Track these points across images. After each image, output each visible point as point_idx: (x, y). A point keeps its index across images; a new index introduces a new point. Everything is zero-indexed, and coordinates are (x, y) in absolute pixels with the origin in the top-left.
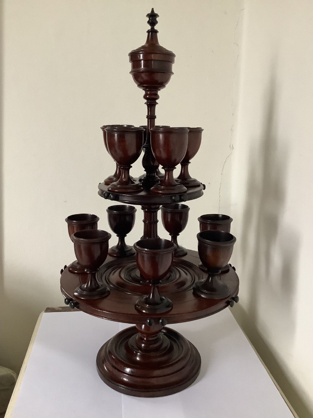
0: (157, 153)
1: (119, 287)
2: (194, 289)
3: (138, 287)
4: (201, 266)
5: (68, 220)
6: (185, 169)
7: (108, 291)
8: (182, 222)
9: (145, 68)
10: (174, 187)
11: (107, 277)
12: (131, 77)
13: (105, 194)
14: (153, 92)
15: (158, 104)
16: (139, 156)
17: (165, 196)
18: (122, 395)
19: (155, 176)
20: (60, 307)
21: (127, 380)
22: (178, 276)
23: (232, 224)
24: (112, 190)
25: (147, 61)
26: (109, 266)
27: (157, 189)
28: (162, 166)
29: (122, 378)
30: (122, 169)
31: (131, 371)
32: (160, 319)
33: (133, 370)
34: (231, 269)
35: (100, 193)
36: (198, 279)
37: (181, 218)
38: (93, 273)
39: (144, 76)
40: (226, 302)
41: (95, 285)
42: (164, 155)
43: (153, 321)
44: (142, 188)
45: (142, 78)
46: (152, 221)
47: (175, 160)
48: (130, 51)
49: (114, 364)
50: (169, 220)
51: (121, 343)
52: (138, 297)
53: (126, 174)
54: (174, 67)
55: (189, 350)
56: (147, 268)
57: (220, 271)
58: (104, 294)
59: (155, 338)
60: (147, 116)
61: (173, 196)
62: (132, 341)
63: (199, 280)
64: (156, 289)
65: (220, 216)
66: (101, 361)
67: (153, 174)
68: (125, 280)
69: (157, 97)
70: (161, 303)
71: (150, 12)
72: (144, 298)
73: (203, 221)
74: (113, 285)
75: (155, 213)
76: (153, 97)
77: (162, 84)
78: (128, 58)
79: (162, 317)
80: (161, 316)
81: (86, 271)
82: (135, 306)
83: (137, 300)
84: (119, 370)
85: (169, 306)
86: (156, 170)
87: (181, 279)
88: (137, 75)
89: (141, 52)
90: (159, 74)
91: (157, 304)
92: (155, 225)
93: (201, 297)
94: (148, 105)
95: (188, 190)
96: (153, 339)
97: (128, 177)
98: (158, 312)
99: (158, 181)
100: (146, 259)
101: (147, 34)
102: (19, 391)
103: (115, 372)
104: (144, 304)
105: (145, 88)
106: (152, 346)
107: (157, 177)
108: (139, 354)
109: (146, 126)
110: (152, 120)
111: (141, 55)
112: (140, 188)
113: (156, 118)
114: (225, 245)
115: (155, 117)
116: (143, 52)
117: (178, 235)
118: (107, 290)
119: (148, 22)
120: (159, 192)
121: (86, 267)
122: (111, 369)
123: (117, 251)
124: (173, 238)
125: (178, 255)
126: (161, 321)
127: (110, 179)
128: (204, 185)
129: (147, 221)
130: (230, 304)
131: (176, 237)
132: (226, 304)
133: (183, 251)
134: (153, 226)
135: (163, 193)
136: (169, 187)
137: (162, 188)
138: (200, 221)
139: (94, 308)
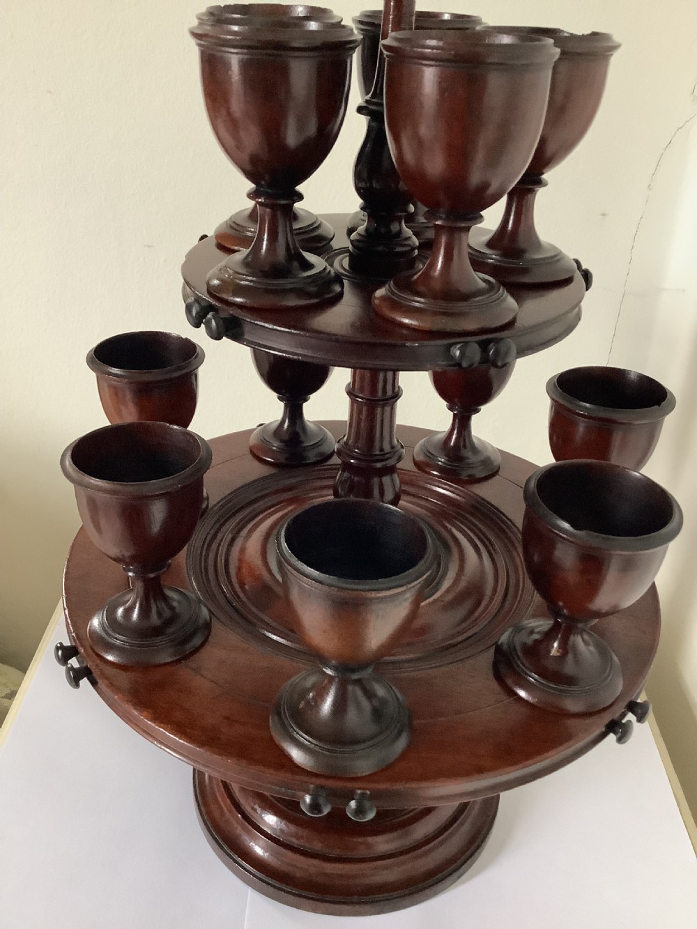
2: (497, 651)
5: (92, 361)
10: (464, 303)
13: (190, 306)
17: (423, 342)
18: (250, 892)
19: (400, 232)
21: (266, 856)
24: (219, 294)
27: (396, 303)
32: (351, 795)
38: (150, 578)
46: (378, 396)
47: (485, 186)
61: (454, 344)
67: (394, 226)
75: (390, 373)
79: (362, 789)
80: (358, 785)
92: (387, 409)
93: (517, 694)
107: (409, 238)
109: (380, 12)
112: (330, 291)
117: (477, 411)
123: (276, 445)
124: (460, 421)
125: (470, 476)
126: (353, 804)
127: (234, 226)
128: (591, 270)
129: (361, 395)
130: (615, 733)
131: (469, 419)
132: (603, 729)
133: (487, 462)
134: (379, 410)
135: (416, 325)
136: (443, 304)
137: (417, 304)
138: (552, 399)
139: (136, 709)
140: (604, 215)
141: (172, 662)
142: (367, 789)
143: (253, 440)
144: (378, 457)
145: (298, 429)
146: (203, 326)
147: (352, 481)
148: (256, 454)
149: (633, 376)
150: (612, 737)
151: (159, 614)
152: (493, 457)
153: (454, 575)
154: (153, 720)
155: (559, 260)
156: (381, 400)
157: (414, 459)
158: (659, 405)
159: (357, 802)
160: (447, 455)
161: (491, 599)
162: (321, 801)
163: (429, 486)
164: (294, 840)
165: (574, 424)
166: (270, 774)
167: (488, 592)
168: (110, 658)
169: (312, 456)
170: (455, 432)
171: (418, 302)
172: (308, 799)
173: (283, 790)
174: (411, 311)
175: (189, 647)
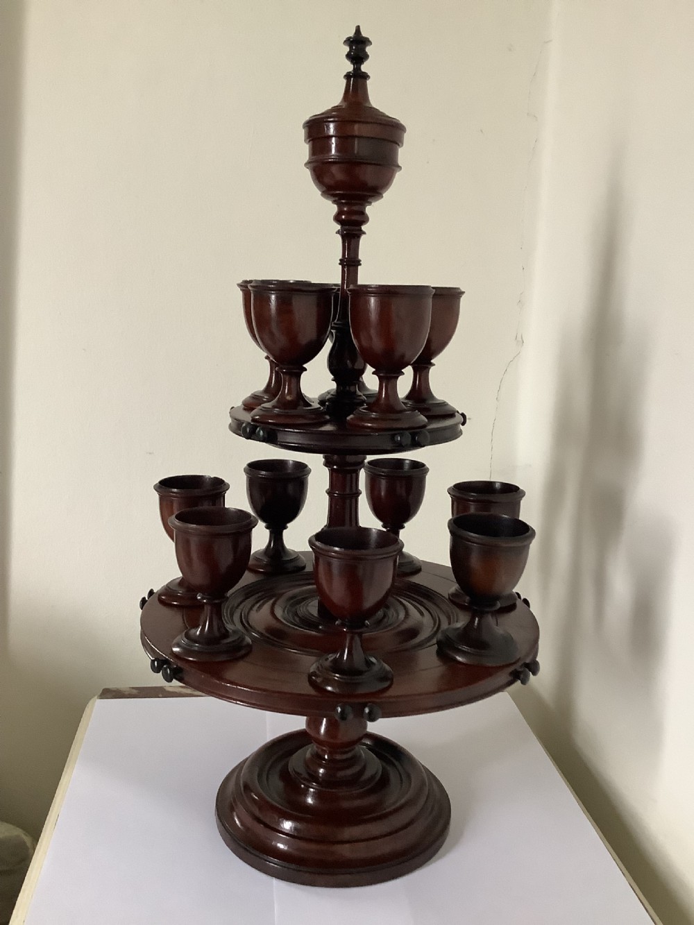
0: (362, 338)
1: (272, 637)
2: (439, 643)
3: (315, 637)
4: (453, 595)
5: (160, 487)
6: (422, 379)
7: (248, 645)
8: (410, 498)
9: (338, 154)
10: (399, 415)
11: (244, 615)
12: (307, 174)
13: (245, 428)
14: (355, 208)
15: (364, 233)
16: (323, 346)
17: (380, 433)
18: (275, 881)
19: (354, 393)
20: (133, 688)
21: (286, 848)
22: (402, 615)
23: (523, 502)
24: (262, 420)
25: (343, 138)
26: (249, 592)
27: (362, 418)
28: (374, 370)
29: (273, 843)
30: (284, 373)
31: (296, 829)
32: (365, 705)
33: (299, 825)
34: (519, 603)
35: (234, 426)
36: (447, 623)
37: (409, 490)
38: (216, 603)
39: (337, 173)
40: (511, 674)
41: (219, 629)
42: (377, 344)
43: (349, 709)
44: (328, 417)
45: (333, 176)
46: (348, 491)
47: (403, 356)
48: (307, 118)
49: (257, 813)
50: (383, 494)
51: (270, 768)
52: (313, 658)
53: (293, 385)
54: (403, 155)
55: (423, 784)
56: (337, 591)
57: (499, 605)
58: (238, 652)
59: (349, 755)
60: (340, 260)
61: (397, 434)
62: (296, 762)
63: (449, 624)
64: (357, 638)
65: (497, 486)
66: (225, 806)
67: (352, 389)
68: (284, 622)
69: (365, 220)
70: (366, 671)
71: (351, 33)
72: (330, 659)
73: (458, 495)
74: (258, 632)
75: (354, 475)
76: (355, 218)
77: (375, 191)
78: (301, 133)
79: (370, 702)
80: (367, 700)
81: (199, 598)
82: (310, 676)
83: (314, 665)
84: (266, 826)
85: (385, 677)
86: (358, 380)
87: (410, 623)
88: (320, 170)
89: (332, 119)
90: (370, 169)
91: (360, 673)
92: (354, 500)
93: (455, 660)
94: (343, 237)
95: (429, 423)
96: (345, 757)
97: (297, 392)
98: (361, 690)
99: (362, 402)
100: (335, 571)
101: (345, 81)
102: (41, 868)
103: (259, 829)
104: (330, 673)
105: (337, 199)
106: (341, 774)
107: (361, 396)
108: (312, 790)
109: (339, 284)
110: (351, 268)
111: (332, 126)
112: (322, 417)
113: (360, 265)
114: (512, 545)
115: (358, 263)
116: (336, 119)
117: (403, 527)
118: (245, 643)
119: (348, 56)
120: (366, 424)
121: (200, 589)
122: (249, 821)
123: (266, 560)
125: (402, 572)
127: (255, 397)
129: (337, 492)
131: (398, 532)
133: (411, 563)
134: (348, 502)
135: (375, 426)
138: (454, 496)
145: (280, 548)
152: (415, 561)
155: (445, 406)
156: (348, 495)
158: (516, 492)
159: (369, 708)
169: (290, 568)
171: (374, 415)
174: (371, 420)
175: (238, 654)
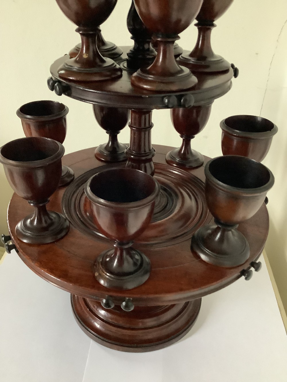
8: (199, 120)
18: (92, 342)
19: (149, 49)
30: (81, 34)
61: (165, 96)
79: (129, 297)
91: (126, 274)
93: (199, 257)
97: (93, 52)
104: (104, 271)
107: (153, 52)
112: (115, 74)
117: (193, 137)
122: (83, 304)
123: (106, 153)
124: (185, 142)
125: (190, 166)
126: (124, 303)
127: (77, 49)
128: (238, 68)
129: (135, 127)
130: (244, 275)
131: (189, 141)
132: (239, 274)
133: (197, 160)
134: (143, 133)
135: (149, 88)
136: (162, 78)
137: (150, 79)
138: (223, 129)
139: (33, 262)
140: (257, 54)
141: (51, 243)
142: (131, 297)
143: (96, 151)
144: (143, 155)
145: (115, 146)
146: (54, 90)
147: (133, 165)
148: (98, 157)
149: (259, 119)
150: (243, 277)
151: (46, 222)
152: (200, 159)
153: (179, 208)
154: (40, 267)
155: (222, 62)
156: (144, 129)
157: (166, 160)
158: (270, 130)
159: (126, 303)
160: (181, 158)
161: (194, 218)
162: (110, 302)
163: (171, 171)
164: (110, 320)
165: (232, 140)
166: (88, 290)
167: (193, 215)
168: (25, 241)
169: (122, 158)
170: (184, 147)
171: (151, 77)
172: (104, 301)
173: (95, 297)
174: (147, 82)
175: (59, 236)
